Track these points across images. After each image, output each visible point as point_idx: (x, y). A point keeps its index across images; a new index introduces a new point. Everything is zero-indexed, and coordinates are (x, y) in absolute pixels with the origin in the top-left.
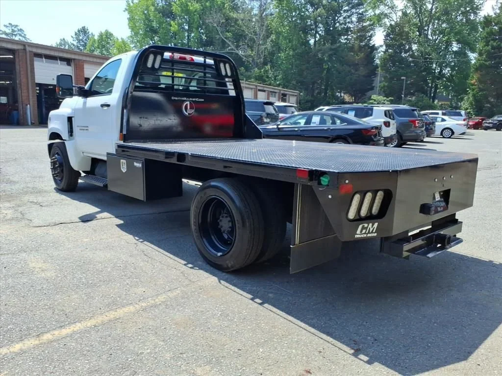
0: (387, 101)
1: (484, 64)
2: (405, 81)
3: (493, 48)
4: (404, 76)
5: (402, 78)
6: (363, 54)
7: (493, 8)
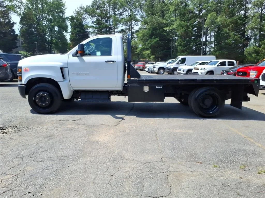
0: (29, 54)
1: (75, 38)
2: (37, 44)
3: (78, 31)
4: (36, 42)
5: (35, 42)
6: (8, 27)
7: (74, 13)
